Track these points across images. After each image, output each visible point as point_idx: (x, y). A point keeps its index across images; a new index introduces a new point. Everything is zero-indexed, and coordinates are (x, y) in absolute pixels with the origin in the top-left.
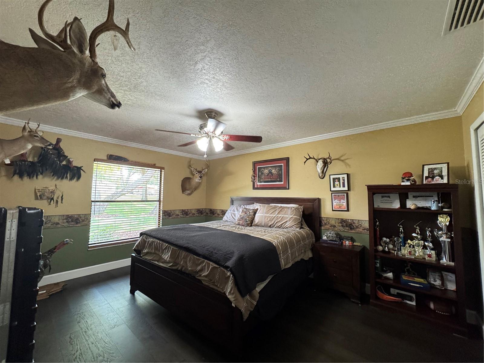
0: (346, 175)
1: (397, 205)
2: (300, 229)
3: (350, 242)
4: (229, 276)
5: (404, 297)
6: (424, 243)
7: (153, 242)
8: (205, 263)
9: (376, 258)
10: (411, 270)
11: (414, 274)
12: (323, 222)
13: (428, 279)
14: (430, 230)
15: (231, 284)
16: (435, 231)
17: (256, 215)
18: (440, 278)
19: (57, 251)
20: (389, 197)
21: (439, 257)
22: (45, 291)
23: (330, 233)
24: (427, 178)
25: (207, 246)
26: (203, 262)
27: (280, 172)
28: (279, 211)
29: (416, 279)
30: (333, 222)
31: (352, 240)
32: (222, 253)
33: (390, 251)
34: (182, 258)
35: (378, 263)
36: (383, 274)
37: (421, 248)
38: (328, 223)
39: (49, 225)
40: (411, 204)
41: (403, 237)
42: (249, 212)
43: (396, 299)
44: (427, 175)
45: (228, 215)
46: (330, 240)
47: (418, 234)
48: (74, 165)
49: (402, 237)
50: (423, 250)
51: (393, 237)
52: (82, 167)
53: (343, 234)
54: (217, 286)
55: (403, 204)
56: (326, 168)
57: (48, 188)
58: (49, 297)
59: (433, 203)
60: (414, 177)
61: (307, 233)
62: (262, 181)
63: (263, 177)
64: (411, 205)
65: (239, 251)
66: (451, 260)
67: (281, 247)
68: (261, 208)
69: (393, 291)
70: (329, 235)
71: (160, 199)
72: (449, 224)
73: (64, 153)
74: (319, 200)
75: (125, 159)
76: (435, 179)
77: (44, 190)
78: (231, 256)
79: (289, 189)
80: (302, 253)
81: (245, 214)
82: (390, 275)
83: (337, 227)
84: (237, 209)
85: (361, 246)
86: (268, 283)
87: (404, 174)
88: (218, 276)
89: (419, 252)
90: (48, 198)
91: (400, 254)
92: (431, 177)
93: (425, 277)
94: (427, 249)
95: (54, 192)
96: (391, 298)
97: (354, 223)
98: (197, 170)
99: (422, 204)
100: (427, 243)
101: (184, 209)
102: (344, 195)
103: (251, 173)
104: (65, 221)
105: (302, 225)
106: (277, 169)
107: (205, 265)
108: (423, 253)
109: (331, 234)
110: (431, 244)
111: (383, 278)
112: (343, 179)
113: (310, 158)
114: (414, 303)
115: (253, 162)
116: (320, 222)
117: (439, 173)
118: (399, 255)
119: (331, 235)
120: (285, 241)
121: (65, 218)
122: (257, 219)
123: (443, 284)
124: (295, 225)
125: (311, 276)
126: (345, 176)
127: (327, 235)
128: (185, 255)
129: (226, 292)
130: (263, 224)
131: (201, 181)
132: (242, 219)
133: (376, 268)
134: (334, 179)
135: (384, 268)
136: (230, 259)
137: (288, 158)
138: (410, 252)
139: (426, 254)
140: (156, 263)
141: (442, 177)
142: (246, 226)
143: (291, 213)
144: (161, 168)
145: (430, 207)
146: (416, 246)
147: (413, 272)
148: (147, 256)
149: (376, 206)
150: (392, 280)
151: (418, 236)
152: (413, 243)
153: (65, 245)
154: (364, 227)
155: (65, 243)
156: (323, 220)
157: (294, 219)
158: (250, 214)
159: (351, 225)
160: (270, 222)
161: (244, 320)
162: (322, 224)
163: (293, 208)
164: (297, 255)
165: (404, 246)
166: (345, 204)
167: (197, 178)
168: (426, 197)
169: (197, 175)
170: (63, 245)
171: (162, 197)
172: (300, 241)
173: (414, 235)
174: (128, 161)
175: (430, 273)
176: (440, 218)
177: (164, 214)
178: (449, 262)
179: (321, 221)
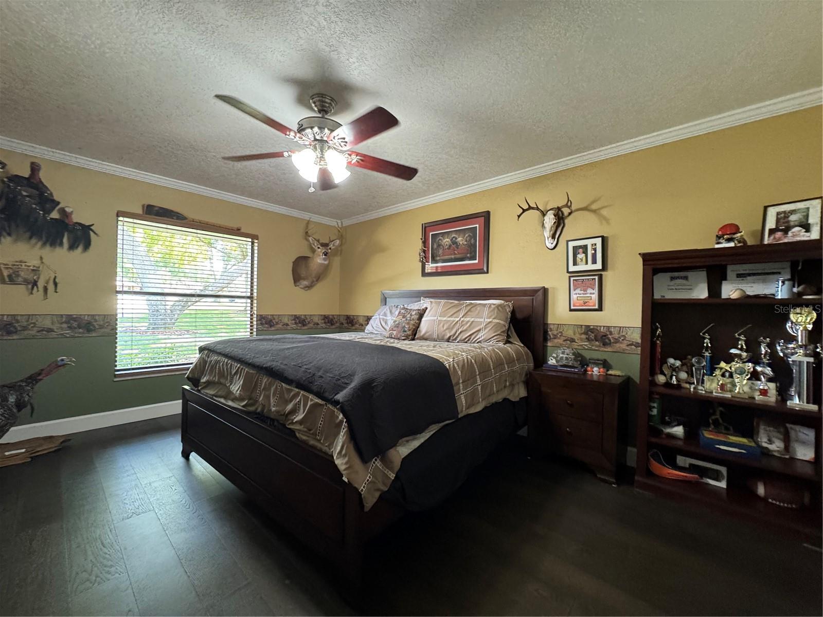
0: (600, 238)
1: (701, 292)
2: (504, 344)
3: (602, 370)
4: (341, 422)
5: (704, 472)
6: (754, 368)
7: (217, 362)
8: (300, 397)
9: (651, 400)
10: (721, 421)
11: (727, 429)
12: (550, 333)
13: (755, 438)
14: (769, 342)
15: (343, 436)
16: (779, 343)
17: (424, 319)
18: (781, 437)
19: (45, 378)
20: (686, 278)
21: (783, 394)
22: (23, 450)
23: (563, 353)
24: (772, 232)
25: (306, 365)
26: (297, 395)
27: (473, 241)
28: (466, 311)
29: (731, 437)
30: (569, 333)
31: (606, 365)
32: (331, 375)
33: (680, 385)
34: (262, 388)
35: (654, 407)
36: (665, 429)
37: (747, 377)
38: (560, 334)
39: (33, 332)
40: (730, 291)
41: (710, 356)
42: (411, 315)
43: (686, 476)
44: (774, 227)
45: (374, 322)
46: (562, 366)
47: (741, 349)
48: (75, 221)
49: (708, 358)
50: (750, 382)
51: (689, 357)
52: (93, 225)
53: (588, 355)
54: (319, 441)
55: (714, 290)
56: (560, 228)
57: (25, 262)
58: (30, 460)
59: (780, 283)
60: (742, 233)
61: (518, 352)
62: (439, 260)
63: (441, 251)
64: (732, 291)
65: (367, 370)
66: (811, 401)
67: (462, 372)
68: (432, 306)
69: (681, 460)
70: (561, 355)
71: (252, 294)
72: (813, 328)
73: (51, 194)
74: (545, 291)
75: (179, 215)
76: (790, 234)
77: (18, 265)
78: (348, 382)
79: (487, 272)
80: (505, 387)
81: (403, 317)
82: (679, 430)
83: (576, 341)
84: (391, 312)
85: (622, 376)
86: (428, 438)
87: (721, 229)
88: (322, 421)
89: (742, 386)
90: (26, 282)
91: (702, 390)
92: (781, 230)
93: (750, 433)
94: (759, 380)
95: (39, 271)
96: (676, 475)
97: (611, 333)
98: (321, 242)
99: (755, 288)
100: (760, 366)
101: (297, 313)
102: (595, 279)
103: (420, 245)
104: (65, 326)
105: (508, 336)
106: (467, 235)
107: (300, 401)
108: (751, 388)
109: (566, 353)
110: (769, 369)
111: (664, 436)
112: (593, 247)
113: (530, 208)
114: (723, 484)
115: (423, 224)
116: (546, 333)
117: (800, 219)
118: (698, 392)
119: (565, 356)
120: (471, 361)
121: (64, 320)
122: (424, 328)
123: (787, 448)
124: (495, 336)
125: (523, 432)
126: (599, 241)
127: (557, 356)
128: (267, 383)
129: (334, 452)
130: (435, 336)
131: (326, 262)
132: (398, 327)
133: (650, 417)
134: (575, 249)
135: (667, 418)
136: (345, 388)
137: (488, 213)
138: (722, 387)
139: (756, 390)
140: (222, 400)
141: (807, 227)
142: (404, 340)
143: (490, 315)
144: (254, 237)
145: (774, 295)
146: (736, 373)
147: (725, 424)
148: (209, 389)
149: (657, 296)
150: (680, 439)
151: (742, 354)
152: (730, 368)
153: (60, 368)
154: (630, 341)
155: (60, 363)
156: (551, 328)
157: (494, 324)
158: (413, 317)
159: (604, 338)
160: (447, 331)
161: (367, 509)
162: (549, 338)
163: (492, 306)
164: (495, 389)
165: (711, 375)
166: (595, 297)
167: (320, 256)
168: (765, 275)
169: (320, 251)
170: (56, 368)
171: (255, 291)
172: (502, 364)
173: (733, 351)
174: (185, 218)
175: (762, 427)
176: (795, 315)
177: (259, 322)
178: (805, 404)
179: (548, 331)
